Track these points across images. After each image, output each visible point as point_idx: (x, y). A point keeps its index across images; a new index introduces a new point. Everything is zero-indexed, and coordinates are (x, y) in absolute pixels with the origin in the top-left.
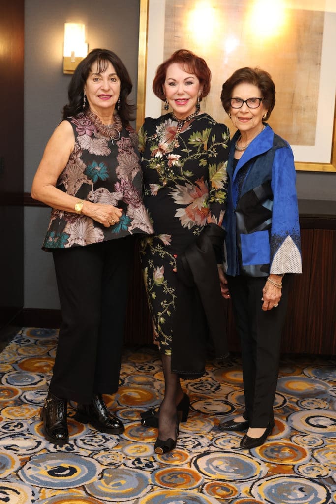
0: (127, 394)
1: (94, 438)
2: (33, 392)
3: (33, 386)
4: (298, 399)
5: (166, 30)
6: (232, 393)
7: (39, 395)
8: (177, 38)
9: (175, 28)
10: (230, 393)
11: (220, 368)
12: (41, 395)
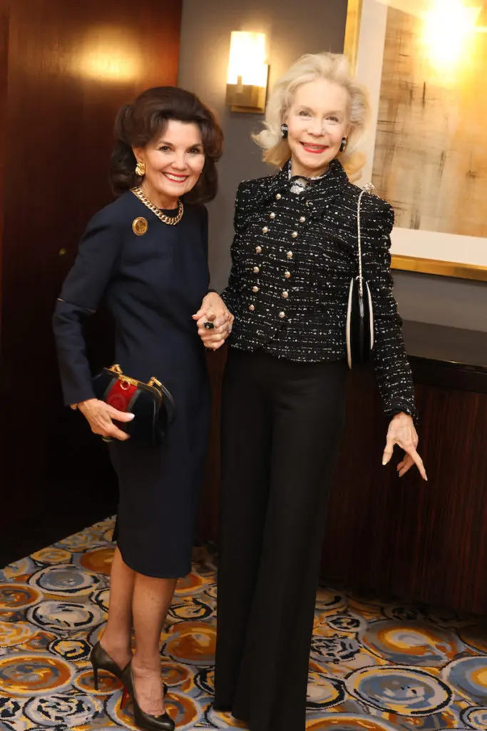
0: (193, 635)
1: (62, 703)
2: (57, 603)
3: (67, 594)
4: (473, 704)
5: (387, 44)
6: (365, 669)
7: (60, 610)
8: (403, 57)
9: (402, 41)
10: (359, 669)
11: (390, 619)
12: (63, 610)
